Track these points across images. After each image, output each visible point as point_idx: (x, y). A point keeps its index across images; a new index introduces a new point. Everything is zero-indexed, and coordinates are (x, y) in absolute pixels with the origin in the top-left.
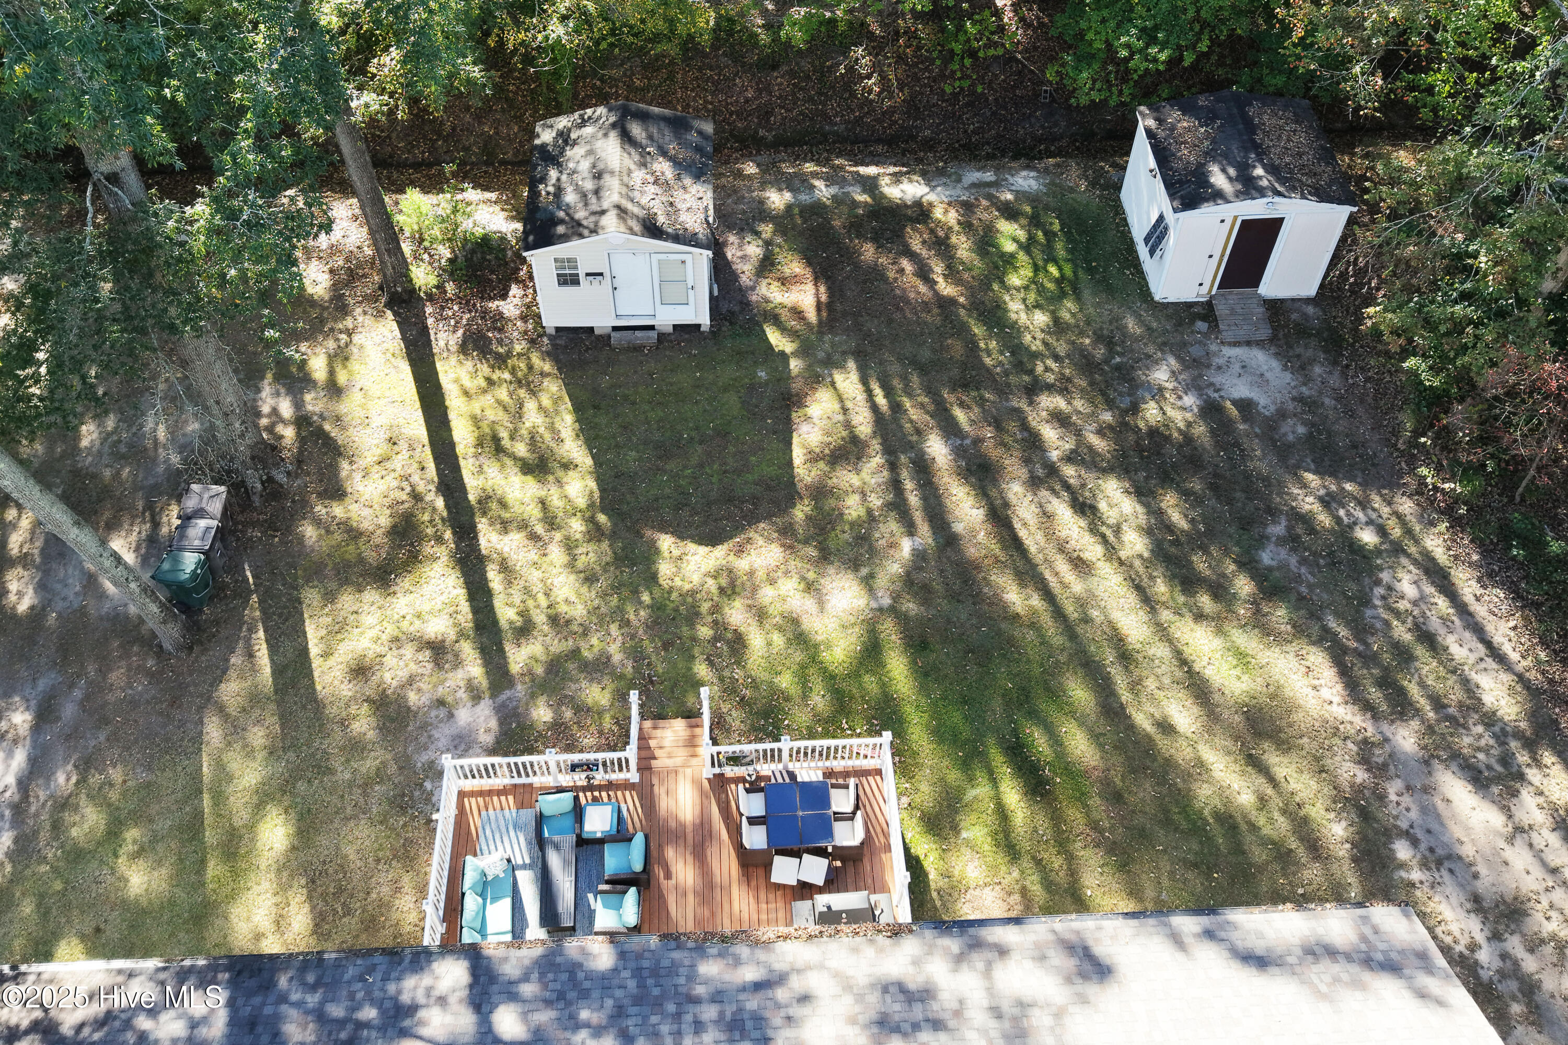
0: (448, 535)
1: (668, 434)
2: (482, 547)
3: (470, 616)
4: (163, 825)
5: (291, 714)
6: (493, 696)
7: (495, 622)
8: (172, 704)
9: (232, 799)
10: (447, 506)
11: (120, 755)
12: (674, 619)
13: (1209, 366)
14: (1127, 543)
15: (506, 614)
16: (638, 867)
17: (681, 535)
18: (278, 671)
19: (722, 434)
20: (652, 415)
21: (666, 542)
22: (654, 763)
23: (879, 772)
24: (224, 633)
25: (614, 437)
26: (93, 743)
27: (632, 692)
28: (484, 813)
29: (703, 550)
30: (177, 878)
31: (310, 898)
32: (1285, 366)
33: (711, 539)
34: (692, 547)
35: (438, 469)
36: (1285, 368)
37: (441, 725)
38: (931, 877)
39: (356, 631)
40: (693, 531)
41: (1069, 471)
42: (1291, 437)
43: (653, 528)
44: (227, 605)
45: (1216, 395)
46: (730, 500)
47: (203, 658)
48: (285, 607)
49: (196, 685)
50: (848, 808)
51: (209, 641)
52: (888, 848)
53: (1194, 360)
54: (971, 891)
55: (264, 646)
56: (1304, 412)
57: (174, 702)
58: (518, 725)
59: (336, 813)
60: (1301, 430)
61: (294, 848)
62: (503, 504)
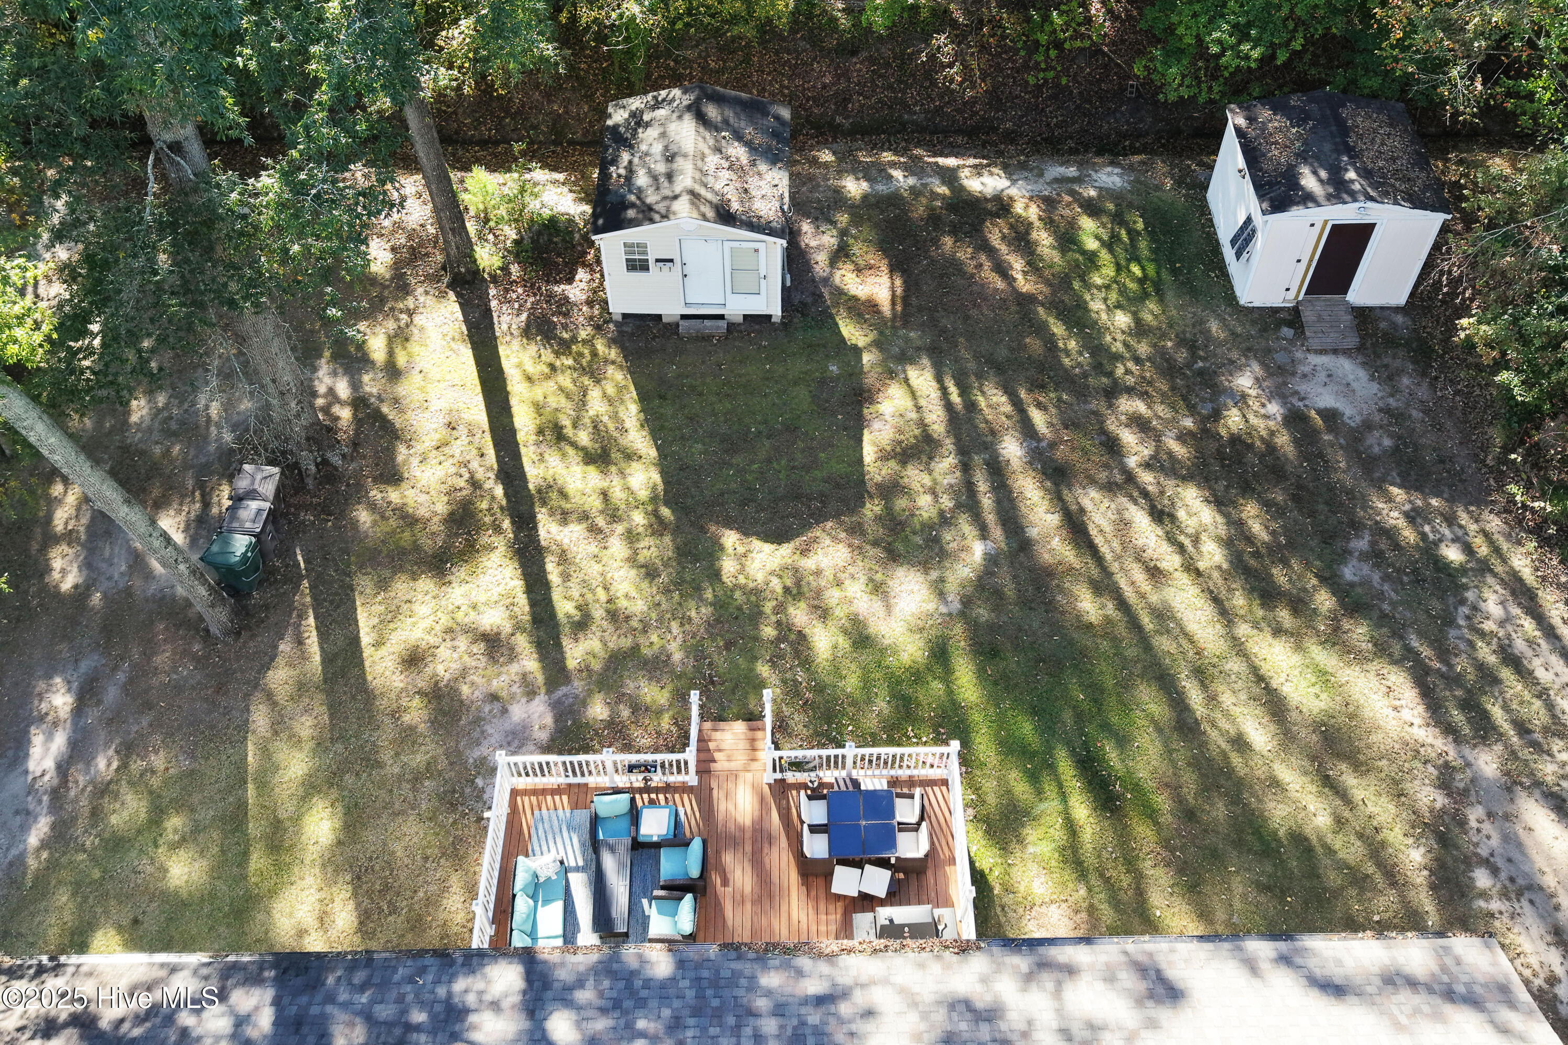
0: (506, 524)
1: (735, 428)
2: (541, 538)
3: (527, 609)
4: (206, 814)
5: (340, 704)
6: (549, 692)
7: (552, 615)
8: (219, 689)
9: (277, 790)
10: (506, 494)
11: (163, 742)
12: (737, 618)
13: (1294, 374)
14: (1205, 553)
15: (564, 607)
16: (695, 873)
17: (746, 531)
18: (327, 660)
19: (791, 429)
20: (718, 407)
21: (730, 539)
22: (713, 766)
23: (945, 782)
24: (273, 620)
25: (680, 429)
26: (135, 728)
27: (692, 692)
28: (536, 812)
29: (768, 547)
30: (216, 871)
31: (355, 894)
32: (1372, 376)
33: (778, 537)
34: (757, 544)
35: (497, 456)
36: (1372, 378)
37: (494, 720)
38: (996, 892)
39: (410, 620)
40: (759, 528)
41: (1147, 478)
42: (1376, 450)
43: (717, 523)
44: (277, 590)
45: (1301, 404)
46: (798, 497)
47: (251, 644)
48: (336, 594)
49: (243, 672)
50: (914, 819)
51: (258, 626)
52: (952, 861)
53: (1279, 367)
54: (1036, 908)
55: (314, 633)
56: (1390, 424)
57: (220, 689)
58: (574, 723)
59: (384, 808)
60: (1387, 442)
61: (340, 843)
62: (563, 494)
